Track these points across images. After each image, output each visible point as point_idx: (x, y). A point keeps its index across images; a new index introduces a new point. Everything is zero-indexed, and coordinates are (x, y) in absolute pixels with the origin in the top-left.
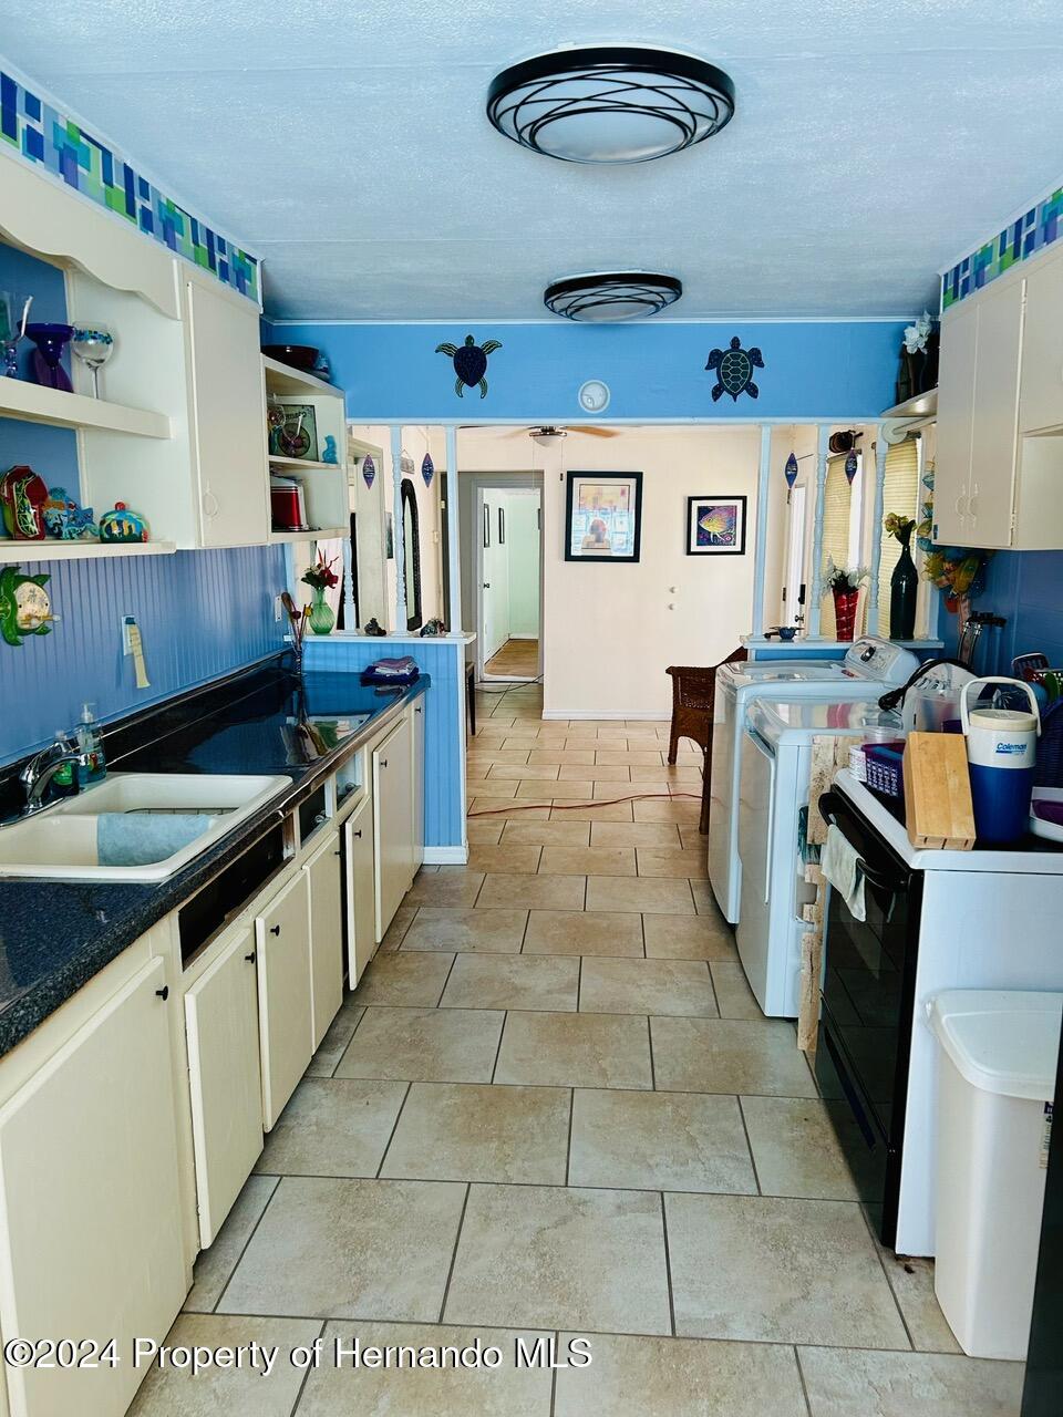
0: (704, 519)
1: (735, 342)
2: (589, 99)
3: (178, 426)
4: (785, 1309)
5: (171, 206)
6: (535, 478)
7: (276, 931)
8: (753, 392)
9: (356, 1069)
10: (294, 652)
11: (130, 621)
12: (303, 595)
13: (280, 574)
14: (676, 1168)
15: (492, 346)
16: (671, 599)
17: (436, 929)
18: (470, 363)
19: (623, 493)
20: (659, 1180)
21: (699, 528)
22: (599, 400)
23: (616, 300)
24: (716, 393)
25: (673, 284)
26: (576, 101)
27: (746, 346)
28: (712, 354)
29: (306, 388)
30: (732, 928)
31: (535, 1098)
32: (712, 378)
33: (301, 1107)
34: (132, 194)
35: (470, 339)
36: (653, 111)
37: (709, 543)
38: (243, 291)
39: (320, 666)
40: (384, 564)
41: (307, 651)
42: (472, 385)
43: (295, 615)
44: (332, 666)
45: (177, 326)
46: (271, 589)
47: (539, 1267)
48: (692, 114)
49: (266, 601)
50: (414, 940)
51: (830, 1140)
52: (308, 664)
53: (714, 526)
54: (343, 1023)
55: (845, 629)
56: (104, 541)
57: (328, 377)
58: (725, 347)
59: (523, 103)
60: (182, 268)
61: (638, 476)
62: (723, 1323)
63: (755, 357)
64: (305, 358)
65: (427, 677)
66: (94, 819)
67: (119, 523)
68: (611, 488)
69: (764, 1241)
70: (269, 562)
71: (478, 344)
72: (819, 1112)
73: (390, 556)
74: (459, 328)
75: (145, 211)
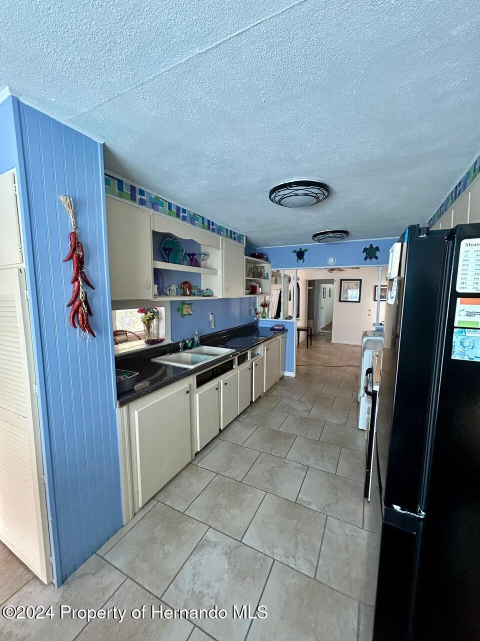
1: (371, 245)
2: (288, 194)
3: (220, 272)
4: (328, 505)
5: (220, 226)
6: (331, 281)
7: (226, 384)
8: (377, 258)
9: (247, 420)
10: (257, 322)
11: (212, 314)
12: (260, 309)
13: (255, 304)
14: (315, 461)
15: (306, 250)
16: (369, 313)
17: (281, 391)
18: (300, 255)
19: (356, 285)
20: (309, 464)
22: (332, 262)
24: (366, 259)
25: (346, 232)
26: (285, 195)
27: (374, 246)
28: (365, 249)
29: (261, 263)
31: (286, 436)
32: (365, 255)
33: (232, 426)
34: (209, 225)
35: (301, 249)
36: (304, 194)
38: (240, 243)
39: (263, 326)
40: (288, 302)
41: (260, 322)
42: (300, 260)
43: (257, 314)
44: (265, 326)
45: (220, 252)
46: (252, 308)
47: (269, 476)
48: (316, 194)
49: (250, 310)
50: (274, 393)
52: (260, 325)
54: (249, 409)
56: (203, 296)
57: (267, 260)
58: (368, 247)
59: (275, 197)
60: (222, 239)
61: (361, 280)
62: (310, 503)
63: (377, 249)
64: (261, 256)
65: (287, 329)
66: (191, 354)
67: (206, 293)
68: (352, 284)
69: (331, 486)
70: (252, 301)
71: (303, 250)
73: (290, 300)
74: (298, 247)
75: (213, 228)
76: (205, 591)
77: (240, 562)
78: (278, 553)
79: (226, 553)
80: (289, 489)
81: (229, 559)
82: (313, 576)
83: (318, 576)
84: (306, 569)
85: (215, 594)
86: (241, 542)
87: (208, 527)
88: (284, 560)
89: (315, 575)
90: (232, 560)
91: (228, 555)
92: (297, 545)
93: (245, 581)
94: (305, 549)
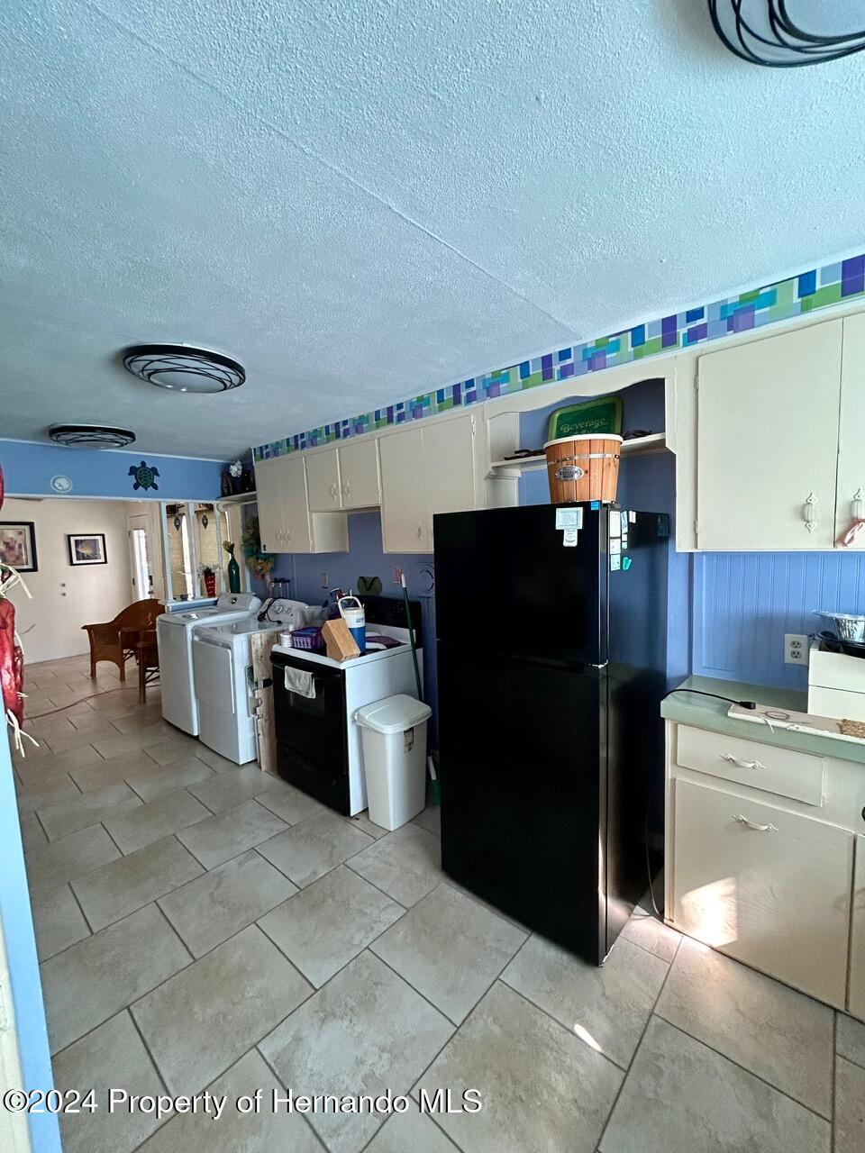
0: (80, 546)
1: (143, 464)
4: (331, 854)
8: (155, 487)
14: (250, 837)
16: (63, 590)
20: (248, 845)
21: (77, 552)
22: (66, 486)
23: (102, 440)
24: (136, 487)
25: (131, 435)
27: (149, 466)
28: (131, 468)
30: (197, 738)
37: (84, 558)
47: (224, 907)
51: (300, 795)
53: (86, 551)
55: (211, 593)
58: (138, 465)
61: (31, 525)
62: (315, 873)
63: (155, 471)
69: (306, 840)
72: (289, 788)
76: (365, 1070)
77: (348, 999)
78: (362, 939)
79: (323, 1021)
80: (274, 888)
81: (335, 1016)
82: (405, 911)
83: (407, 906)
84: (394, 914)
85: (377, 1051)
86: (316, 990)
87: (254, 1050)
88: (372, 936)
89: (405, 908)
90: (338, 1011)
91: (326, 1017)
92: (363, 914)
93: (378, 997)
94: (372, 905)
